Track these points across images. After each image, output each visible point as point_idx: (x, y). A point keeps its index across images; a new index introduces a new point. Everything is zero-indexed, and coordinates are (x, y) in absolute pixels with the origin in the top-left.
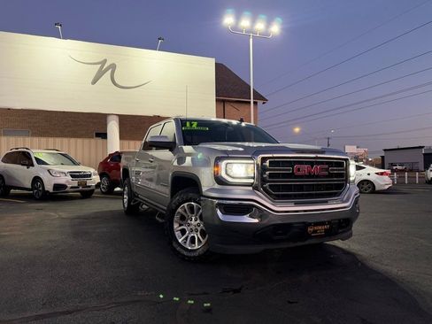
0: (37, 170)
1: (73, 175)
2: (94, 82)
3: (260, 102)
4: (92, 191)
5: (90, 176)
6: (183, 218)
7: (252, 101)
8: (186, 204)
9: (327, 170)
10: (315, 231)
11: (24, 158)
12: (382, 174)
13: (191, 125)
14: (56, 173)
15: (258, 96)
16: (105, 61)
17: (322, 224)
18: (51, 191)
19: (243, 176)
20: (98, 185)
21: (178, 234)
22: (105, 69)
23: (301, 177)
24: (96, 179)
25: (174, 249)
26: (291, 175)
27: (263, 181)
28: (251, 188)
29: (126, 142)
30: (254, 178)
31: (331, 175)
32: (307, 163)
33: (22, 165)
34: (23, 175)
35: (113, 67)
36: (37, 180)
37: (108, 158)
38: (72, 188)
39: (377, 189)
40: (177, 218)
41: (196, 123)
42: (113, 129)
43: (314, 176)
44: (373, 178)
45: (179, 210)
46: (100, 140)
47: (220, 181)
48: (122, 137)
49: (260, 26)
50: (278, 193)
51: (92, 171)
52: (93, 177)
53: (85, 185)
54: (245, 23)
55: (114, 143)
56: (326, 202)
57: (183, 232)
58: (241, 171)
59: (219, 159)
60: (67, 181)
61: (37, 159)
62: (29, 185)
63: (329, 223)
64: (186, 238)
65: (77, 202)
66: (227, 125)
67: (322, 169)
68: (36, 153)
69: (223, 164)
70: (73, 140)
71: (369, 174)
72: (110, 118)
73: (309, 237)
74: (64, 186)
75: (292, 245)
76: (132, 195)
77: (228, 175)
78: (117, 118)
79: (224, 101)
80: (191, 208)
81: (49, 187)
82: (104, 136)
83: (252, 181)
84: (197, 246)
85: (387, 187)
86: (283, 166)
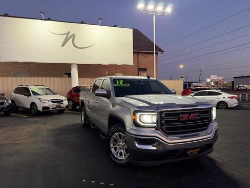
0: (33, 98)
1: (53, 101)
2: (63, 45)
3: (159, 53)
4: (64, 110)
5: (62, 101)
6: (115, 141)
7: (155, 52)
8: (117, 134)
9: (199, 116)
10: (191, 153)
11: (25, 91)
12: (232, 98)
13: (119, 82)
14: (45, 101)
15: (158, 49)
16: (69, 32)
17: (196, 148)
18: (41, 110)
19: (150, 122)
20: (67, 106)
21: (113, 150)
22: (69, 38)
23: (184, 121)
24: (66, 103)
25: (111, 158)
26: (178, 121)
27: (162, 124)
28: (154, 129)
29: (82, 79)
30: (156, 123)
31: (201, 119)
32: (187, 113)
33: (25, 95)
34: (26, 101)
35: (74, 36)
36: (33, 104)
37: (72, 90)
38: (52, 108)
39: (229, 106)
40: (112, 140)
41: (122, 81)
42: (75, 72)
43: (192, 120)
44: (226, 100)
45: (114, 136)
46: (67, 79)
47: (136, 124)
48: (80, 76)
49: (160, 8)
50: (169, 132)
51: (64, 98)
52: (64, 102)
53: (60, 107)
54: (151, 7)
55: (75, 81)
56: (198, 135)
57: (116, 149)
58: (149, 119)
59: (135, 112)
60: (50, 105)
61: (32, 92)
62: (28, 106)
63: (200, 148)
64: (117, 153)
65: (56, 116)
66: (139, 81)
67: (196, 116)
68: (32, 88)
69: (138, 115)
70: (52, 78)
71: (224, 98)
72: (72, 66)
73: (188, 156)
74: (48, 108)
75: (177, 160)
76: (86, 117)
77: (141, 121)
78: (76, 66)
79: (138, 53)
80: (120, 136)
81: (40, 109)
82: (69, 75)
83: (155, 125)
84: (123, 158)
85: (235, 105)
86: (173, 116)
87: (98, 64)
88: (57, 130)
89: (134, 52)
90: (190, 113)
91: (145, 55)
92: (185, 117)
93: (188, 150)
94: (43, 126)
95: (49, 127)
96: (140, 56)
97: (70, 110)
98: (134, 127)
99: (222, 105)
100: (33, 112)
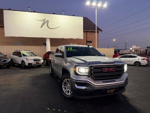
0: (23, 58)
1: (35, 60)
2: (41, 27)
3: (100, 32)
4: (41, 65)
5: (40, 60)
6: (65, 84)
8: (66, 79)
9: (115, 69)
10: (110, 92)
11: (18, 54)
12: (144, 59)
13: (70, 49)
14: (29, 59)
15: (99, 29)
16: (45, 19)
17: (113, 89)
18: (27, 65)
19: (84, 72)
20: (43, 63)
21: (64, 89)
22: (45, 22)
23: (105, 72)
24: (42, 61)
25: (62, 94)
26: (102, 72)
27: (91, 74)
28: (87, 77)
29: (53, 47)
30: (88, 73)
31: (116, 71)
32: (107, 67)
33: (18, 56)
34: (19, 60)
35: (48, 21)
36: (23, 61)
37: (46, 53)
38: (34, 64)
39: (141, 65)
40: (63, 83)
41: (71, 48)
42: (48, 43)
43: (110, 72)
44: (140, 61)
45: (64, 81)
46: (44, 47)
47: (76, 74)
48: (51, 45)
49: (100, 5)
50: (96, 78)
51: (41, 58)
52: (41, 60)
53: (38, 63)
54: (94, 4)
55: (49, 48)
56: (114, 81)
57: (65, 88)
58: (83, 70)
59: (76, 66)
60: (32, 62)
61: (23, 54)
62: (20, 63)
63: (115, 89)
64: (66, 91)
65: (36, 69)
66: (82, 48)
67: (113, 69)
68: (23, 52)
69: (77, 68)
70: (35, 47)
71: (139, 59)
72: (47, 39)
73: (108, 93)
74: (31, 64)
75: (102, 96)
76: (52, 70)
77: (79, 72)
78: (49, 39)
79: (87, 32)
80: (68, 80)
81: (27, 64)
82: (45, 44)
83: (87, 74)
84: (69, 94)
85: (145, 64)
86: (99, 69)
87: (62, 38)
88: (35, 77)
89: (84, 31)
90: (109, 68)
91: (91, 33)
92: (106, 69)
93: (108, 90)
94: (27, 75)
95: (30, 75)
96: (88, 34)
97: (45, 65)
98: (75, 76)
99: (137, 64)
100: (22, 66)
